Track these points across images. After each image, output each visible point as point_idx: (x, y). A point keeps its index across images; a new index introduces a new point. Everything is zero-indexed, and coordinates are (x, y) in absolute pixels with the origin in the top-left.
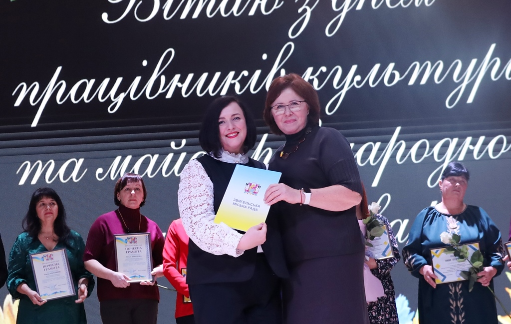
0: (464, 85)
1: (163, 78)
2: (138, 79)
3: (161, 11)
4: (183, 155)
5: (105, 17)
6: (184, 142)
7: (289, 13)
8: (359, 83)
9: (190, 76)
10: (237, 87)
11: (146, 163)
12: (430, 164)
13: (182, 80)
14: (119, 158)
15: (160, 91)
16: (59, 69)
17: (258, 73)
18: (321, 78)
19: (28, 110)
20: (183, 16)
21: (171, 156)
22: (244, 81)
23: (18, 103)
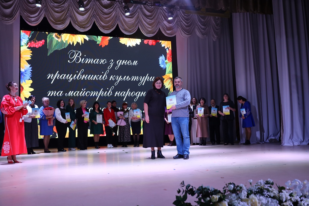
0: (142, 81)
1: (81, 75)
2: (75, 75)
3: (81, 61)
4: (85, 92)
5: (69, 61)
6: (85, 89)
7: (108, 64)
8: (122, 79)
9: (87, 75)
10: (97, 78)
11: (76, 93)
12: (135, 97)
13: (85, 76)
14: (70, 92)
15: (80, 78)
16: (58, 72)
17: (101, 76)
18: (114, 78)
19: (50, 80)
20: (86, 63)
21: (82, 92)
22: (98, 77)
23: (48, 78)
